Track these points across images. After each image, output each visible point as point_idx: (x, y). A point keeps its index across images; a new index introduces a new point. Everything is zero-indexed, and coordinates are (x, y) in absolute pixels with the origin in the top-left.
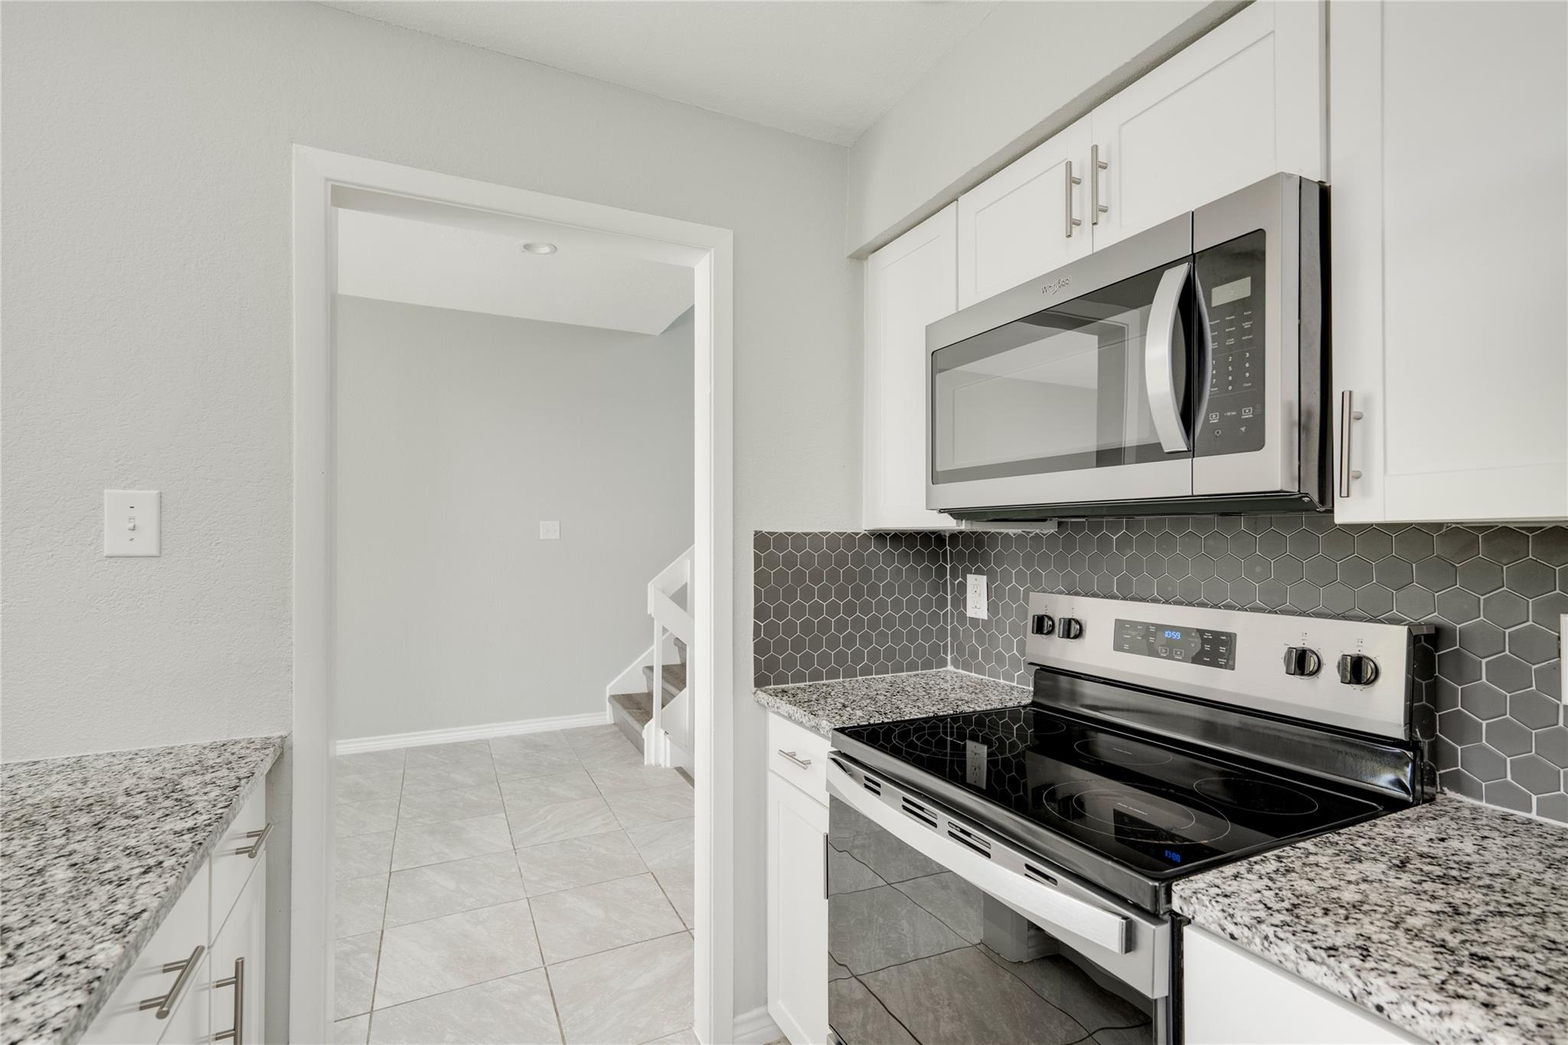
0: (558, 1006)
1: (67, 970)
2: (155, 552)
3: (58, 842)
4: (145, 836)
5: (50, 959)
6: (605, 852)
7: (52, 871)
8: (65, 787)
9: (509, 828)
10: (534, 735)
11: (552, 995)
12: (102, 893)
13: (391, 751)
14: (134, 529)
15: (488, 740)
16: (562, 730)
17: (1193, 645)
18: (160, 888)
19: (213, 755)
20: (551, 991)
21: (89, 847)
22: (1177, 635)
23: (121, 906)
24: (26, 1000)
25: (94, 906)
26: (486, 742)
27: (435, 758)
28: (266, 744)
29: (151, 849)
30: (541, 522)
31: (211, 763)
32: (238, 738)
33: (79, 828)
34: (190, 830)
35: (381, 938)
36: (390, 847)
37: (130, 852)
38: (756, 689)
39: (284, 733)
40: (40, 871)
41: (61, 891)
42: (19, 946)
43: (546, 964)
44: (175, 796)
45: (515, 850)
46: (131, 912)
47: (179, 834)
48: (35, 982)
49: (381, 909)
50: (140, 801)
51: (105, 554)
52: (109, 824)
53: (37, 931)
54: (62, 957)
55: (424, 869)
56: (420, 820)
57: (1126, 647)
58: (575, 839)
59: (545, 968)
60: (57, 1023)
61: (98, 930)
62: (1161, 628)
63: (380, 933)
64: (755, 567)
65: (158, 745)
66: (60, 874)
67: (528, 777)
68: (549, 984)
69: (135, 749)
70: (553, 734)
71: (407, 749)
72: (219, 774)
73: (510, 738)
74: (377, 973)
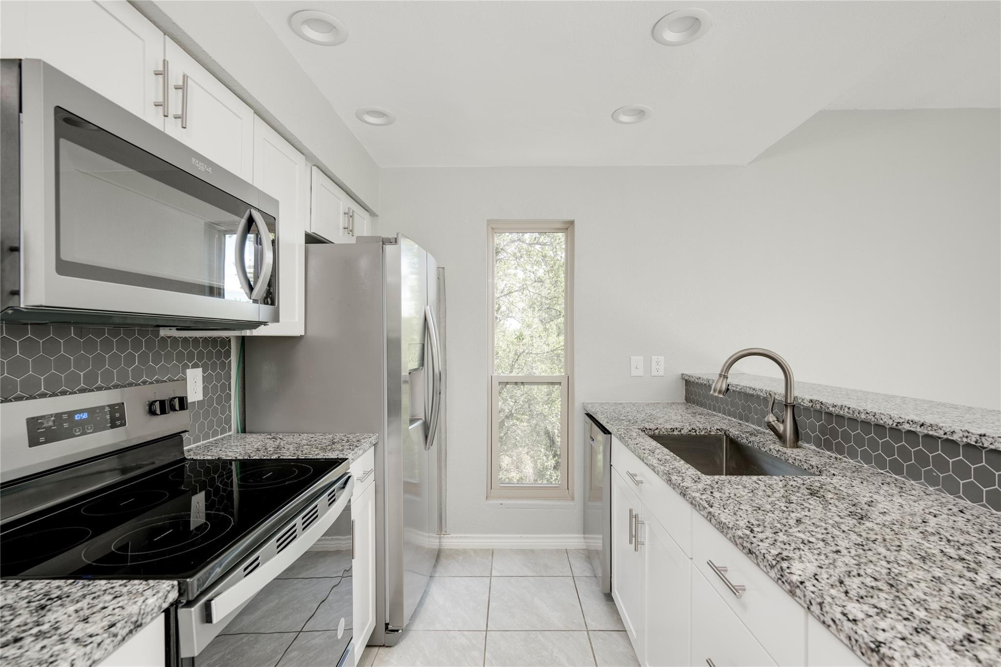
17: (98, 419)
22: (85, 416)
57: (42, 439)
62: (71, 414)
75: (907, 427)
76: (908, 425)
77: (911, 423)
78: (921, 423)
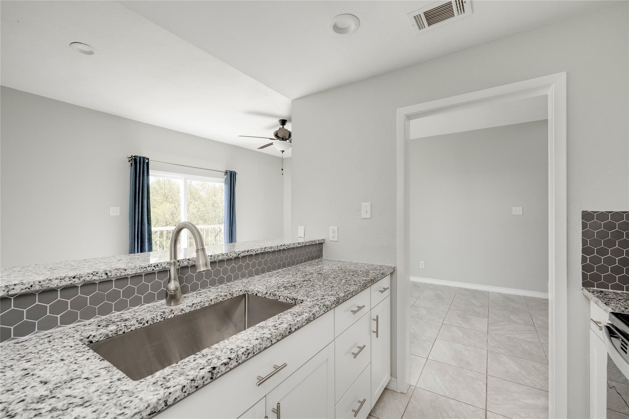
0: (488, 389)
1: (336, 295)
2: (370, 217)
3: (346, 276)
4: (358, 279)
5: (335, 292)
6: (528, 348)
7: (343, 280)
8: (353, 267)
9: (488, 325)
10: (510, 295)
11: (487, 385)
12: (347, 286)
13: (453, 287)
14: (366, 212)
15: (489, 292)
16: (524, 296)
18: (354, 288)
19: (379, 267)
20: (487, 384)
21: (349, 278)
23: (348, 289)
24: (330, 297)
25: (345, 287)
26: (488, 292)
27: (467, 293)
28: (390, 267)
29: (357, 281)
30: (513, 208)
31: (377, 269)
32: (385, 265)
33: (350, 275)
34: (365, 280)
35: (435, 341)
36: (444, 316)
37: (355, 281)
38: (583, 287)
39: (395, 266)
40: (342, 280)
41: (342, 284)
42: (333, 289)
43: (487, 375)
44: (367, 273)
45: (488, 332)
46: (348, 290)
47: (363, 280)
48: (332, 295)
49: (437, 333)
50: (361, 273)
51: (362, 217)
52: (355, 275)
53: (336, 288)
54: (337, 293)
55: (453, 327)
56: (457, 311)
58: (515, 338)
59: (487, 376)
60: (331, 301)
61: (343, 291)
63: (435, 339)
64: (582, 228)
65: (371, 263)
66: (344, 281)
67: (502, 309)
68: (487, 381)
69: (367, 263)
70: (519, 297)
71: (458, 288)
72: (377, 271)
73: (500, 294)
74: (431, 349)
75: (242, 255)
76: (243, 253)
77: (244, 252)
78: (247, 251)
